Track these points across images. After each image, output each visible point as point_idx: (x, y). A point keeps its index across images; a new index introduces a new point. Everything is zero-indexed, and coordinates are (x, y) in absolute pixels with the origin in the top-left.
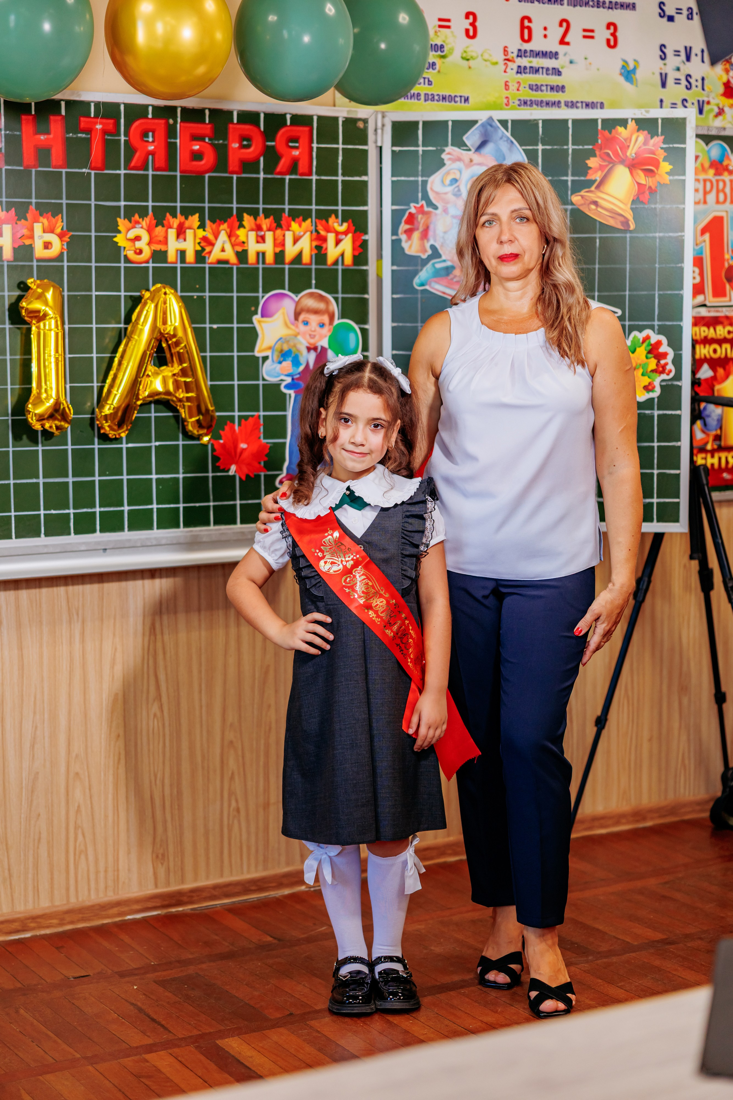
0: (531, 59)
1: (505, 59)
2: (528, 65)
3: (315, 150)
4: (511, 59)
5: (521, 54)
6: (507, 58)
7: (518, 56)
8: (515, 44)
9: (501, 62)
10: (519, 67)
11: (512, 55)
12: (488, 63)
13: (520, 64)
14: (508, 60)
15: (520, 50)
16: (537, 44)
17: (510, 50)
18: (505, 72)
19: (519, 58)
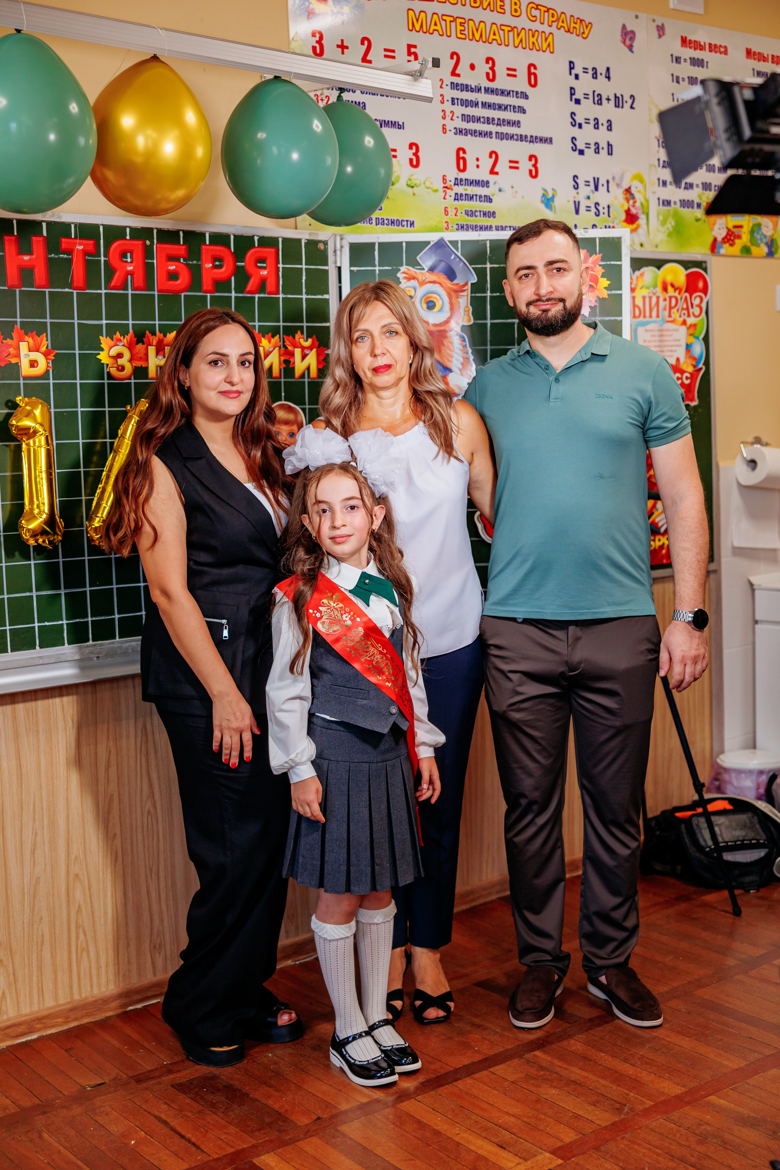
0: (466, 187)
1: (444, 187)
2: (464, 193)
3: (281, 270)
4: (449, 186)
5: (458, 182)
6: (445, 185)
7: (455, 184)
8: (453, 173)
9: (441, 190)
10: (456, 194)
11: (450, 183)
12: (430, 190)
13: (457, 192)
14: (446, 187)
15: (456, 179)
16: (471, 174)
17: (448, 178)
18: (444, 198)
19: (456, 186)
